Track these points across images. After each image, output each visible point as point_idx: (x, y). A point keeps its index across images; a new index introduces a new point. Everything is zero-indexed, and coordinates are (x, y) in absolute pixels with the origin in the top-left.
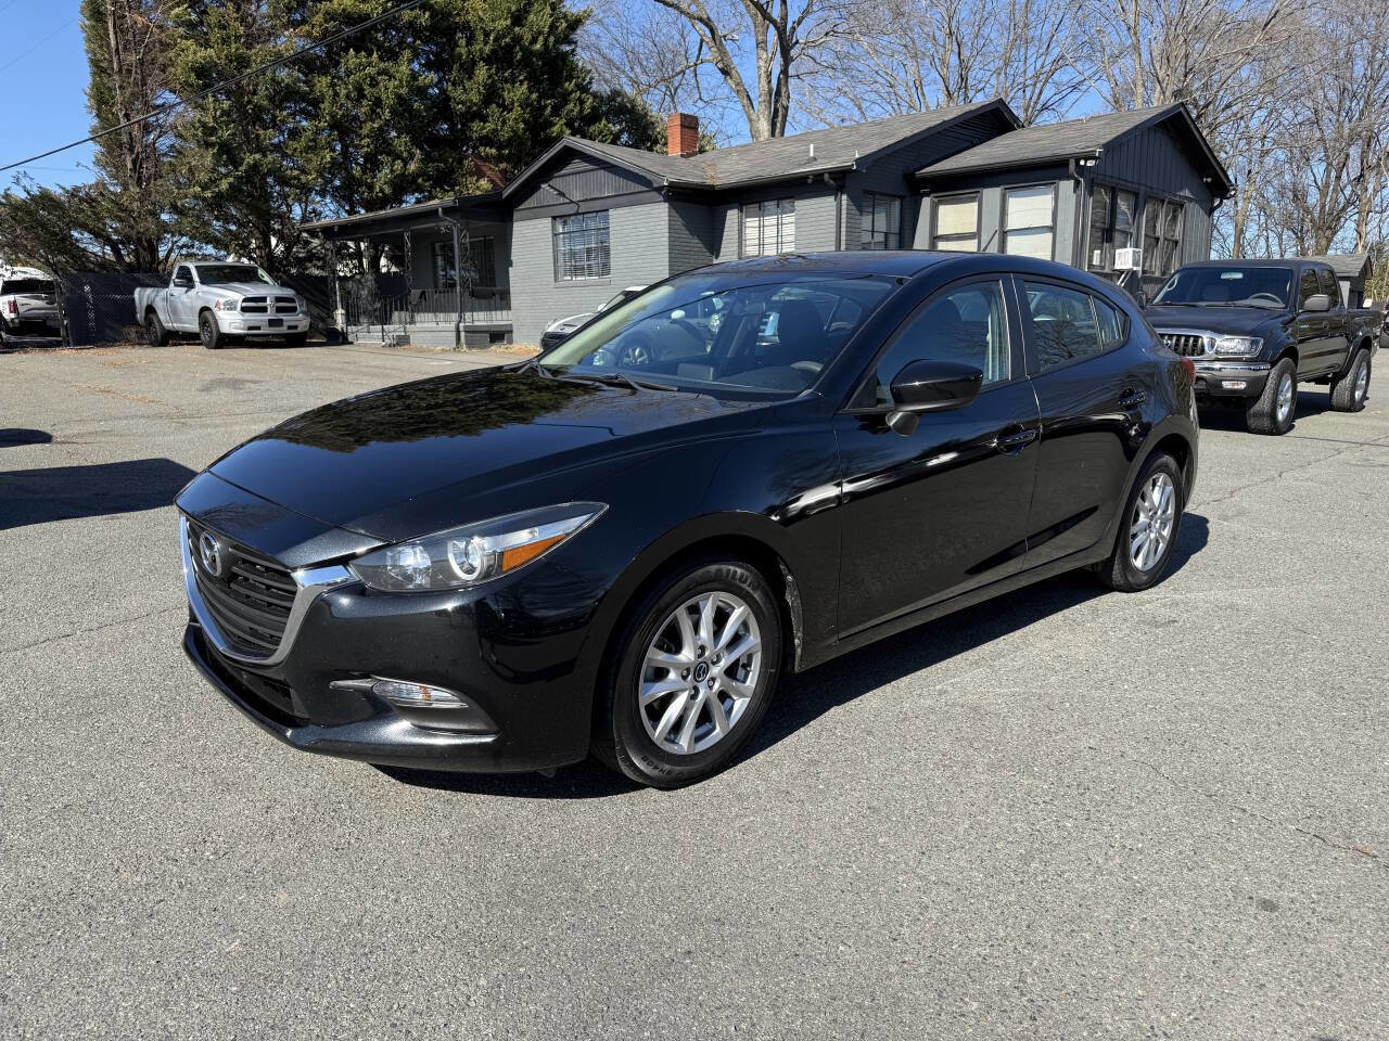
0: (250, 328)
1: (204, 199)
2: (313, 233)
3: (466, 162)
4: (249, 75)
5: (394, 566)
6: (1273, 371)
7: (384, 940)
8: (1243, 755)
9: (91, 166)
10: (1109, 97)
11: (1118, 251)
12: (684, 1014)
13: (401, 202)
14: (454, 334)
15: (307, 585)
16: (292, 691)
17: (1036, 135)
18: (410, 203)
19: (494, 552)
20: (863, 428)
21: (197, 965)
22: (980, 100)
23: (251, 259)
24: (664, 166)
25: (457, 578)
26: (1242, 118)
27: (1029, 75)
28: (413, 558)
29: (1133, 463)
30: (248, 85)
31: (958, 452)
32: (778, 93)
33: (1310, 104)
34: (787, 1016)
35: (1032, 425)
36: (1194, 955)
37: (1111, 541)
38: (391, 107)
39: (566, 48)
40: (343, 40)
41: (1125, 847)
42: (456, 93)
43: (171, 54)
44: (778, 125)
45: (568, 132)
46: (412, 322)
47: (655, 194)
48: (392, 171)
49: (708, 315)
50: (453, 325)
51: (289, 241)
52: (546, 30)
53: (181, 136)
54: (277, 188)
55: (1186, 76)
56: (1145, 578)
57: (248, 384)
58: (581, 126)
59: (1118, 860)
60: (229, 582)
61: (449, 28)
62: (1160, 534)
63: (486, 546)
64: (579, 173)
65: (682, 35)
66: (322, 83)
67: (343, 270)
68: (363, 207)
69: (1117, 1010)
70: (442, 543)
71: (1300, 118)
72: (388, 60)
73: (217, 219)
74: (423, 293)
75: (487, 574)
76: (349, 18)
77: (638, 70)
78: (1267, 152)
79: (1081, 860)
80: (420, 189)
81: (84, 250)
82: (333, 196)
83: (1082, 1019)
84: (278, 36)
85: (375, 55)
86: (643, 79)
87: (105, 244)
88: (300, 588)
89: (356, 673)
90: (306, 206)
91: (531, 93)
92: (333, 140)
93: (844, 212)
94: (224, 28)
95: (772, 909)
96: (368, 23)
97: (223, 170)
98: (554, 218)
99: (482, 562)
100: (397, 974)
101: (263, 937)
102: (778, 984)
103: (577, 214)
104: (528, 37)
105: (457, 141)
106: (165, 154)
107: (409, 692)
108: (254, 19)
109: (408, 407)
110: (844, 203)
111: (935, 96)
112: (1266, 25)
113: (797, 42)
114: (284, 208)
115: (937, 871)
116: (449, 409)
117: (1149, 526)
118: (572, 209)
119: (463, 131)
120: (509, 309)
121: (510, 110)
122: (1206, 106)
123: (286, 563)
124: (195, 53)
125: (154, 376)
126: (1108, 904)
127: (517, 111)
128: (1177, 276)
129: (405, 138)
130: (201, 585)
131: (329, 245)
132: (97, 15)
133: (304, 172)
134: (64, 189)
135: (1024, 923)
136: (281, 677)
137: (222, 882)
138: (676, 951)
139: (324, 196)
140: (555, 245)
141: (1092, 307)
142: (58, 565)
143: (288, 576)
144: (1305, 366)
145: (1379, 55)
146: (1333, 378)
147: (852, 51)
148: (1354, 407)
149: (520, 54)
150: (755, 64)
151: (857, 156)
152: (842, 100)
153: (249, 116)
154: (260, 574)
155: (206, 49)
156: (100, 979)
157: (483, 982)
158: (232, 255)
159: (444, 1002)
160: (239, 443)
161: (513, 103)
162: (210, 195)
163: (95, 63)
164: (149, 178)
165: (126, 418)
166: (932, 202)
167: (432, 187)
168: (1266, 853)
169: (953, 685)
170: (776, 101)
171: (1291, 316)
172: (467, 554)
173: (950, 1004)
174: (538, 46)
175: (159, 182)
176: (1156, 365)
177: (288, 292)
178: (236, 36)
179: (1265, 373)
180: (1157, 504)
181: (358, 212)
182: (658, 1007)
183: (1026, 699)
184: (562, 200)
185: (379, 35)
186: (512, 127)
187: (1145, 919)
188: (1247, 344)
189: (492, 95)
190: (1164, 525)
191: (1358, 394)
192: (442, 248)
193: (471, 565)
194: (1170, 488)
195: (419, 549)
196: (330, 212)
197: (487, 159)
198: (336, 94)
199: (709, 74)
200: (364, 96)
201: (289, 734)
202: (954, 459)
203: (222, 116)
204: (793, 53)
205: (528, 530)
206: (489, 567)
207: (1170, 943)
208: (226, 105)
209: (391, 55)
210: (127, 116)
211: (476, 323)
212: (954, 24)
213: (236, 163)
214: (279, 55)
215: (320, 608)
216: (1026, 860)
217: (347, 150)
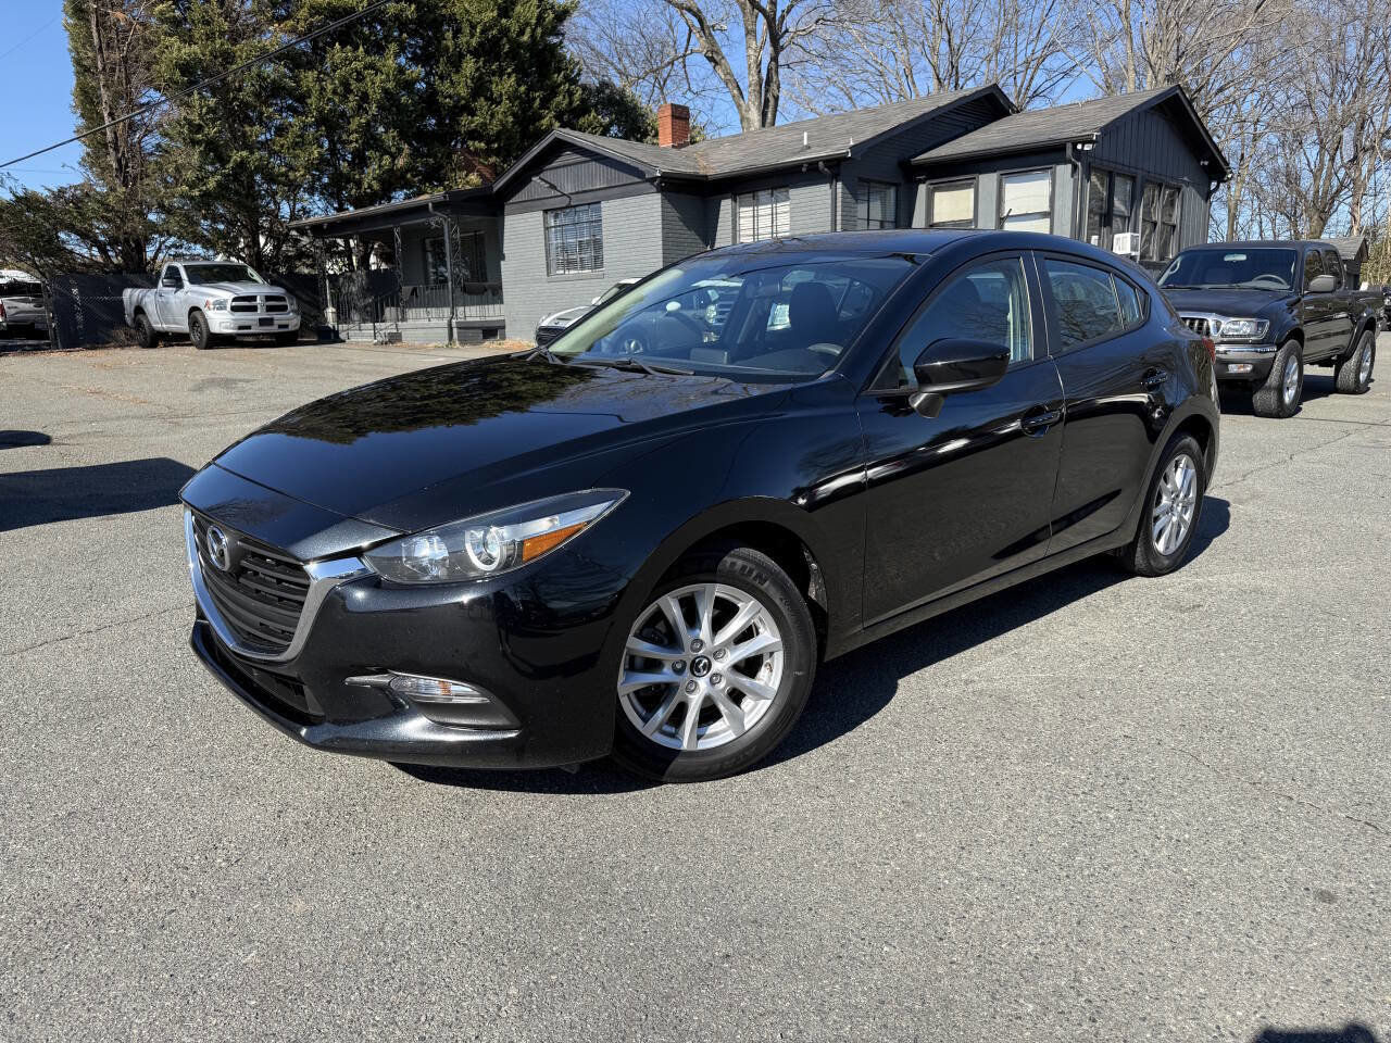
0: (240, 328)
1: (192, 198)
2: (302, 231)
3: (455, 157)
4: (235, 72)
5: (408, 558)
6: (1279, 353)
7: (408, 948)
8: (1284, 741)
9: (77, 166)
10: (1101, 83)
11: (1116, 236)
12: (727, 1021)
13: (390, 199)
14: (446, 330)
15: (320, 578)
16: (306, 689)
17: (1030, 120)
18: (399, 198)
19: (513, 542)
20: (886, 410)
21: (213, 978)
22: (970, 87)
23: (239, 257)
24: (656, 157)
25: (474, 569)
26: (1234, 102)
27: (1020, 61)
28: (428, 550)
29: (1156, 444)
30: (234, 82)
31: (969, 438)
32: (768, 83)
33: (1302, 86)
34: (835, 1021)
35: (1055, 405)
36: (1254, 950)
37: (1134, 526)
38: (378, 102)
39: (555, 40)
40: (329, 34)
41: (1171, 838)
42: (444, 87)
43: (155, 51)
44: (769, 115)
45: (557, 124)
46: (404, 319)
47: (648, 185)
48: (380, 166)
49: (704, 307)
50: (445, 321)
51: (278, 238)
52: (534, 21)
53: (166, 135)
54: (265, 186)
55: (1178, 60)
56: (1166, 562)
57: (240, 385)
58: (571, 118)
59: (1165, 852)
60: (238, 576)
61: (435, 20)
62: (1181, 517)
63: (505, 535)
64: (570, 165)
65: (670, 26)
66: (309, 77)
67: (332, 268)
68: (351, 205)
69: (1179, 1010)
70: (460, 532)
71: (1293, 101)
72: (374, 54)
73: (205, 218)
74: (415, 289)
75: (506, 564)
76: (334, 13)
77: (626, 61)
78: (1261, 135)
79: (1126, 851)
80: (407, 185)
81: (71, 252)
82: (322, 193)
83: (1144, 1019)
84: (262, 32)
85: (361, 49)
86: (632, 70)
87: (92, 246)
88: (313, 583)
89: (373, 669)
90: (295, 205)
91: (520, 86)
92: (321, 135)
93: (839, 200)
94: (208, 23)
95: (810, 909)
96: (353, 17)
97: (210, 168)
98: (546, 211)
99: (502, 551)
100: (423, 984)
101: (281, 948)
102: (822, 988)
103: (569, 207)
104: (515, 28)
105: (445, 135)
106: (151, 154)
107: (428, 687)
108: (239, 14)
109: (403, 398)
110: (839, 191)
111: (925, 84)
112: (1258, 7)
113: (787, 31)
114: (272, 206)
115: (978, 867)
116: (442, 399)
117: (1172, 508)
118: (563, 202)
119: (451, 126)
120: (502, 302)
121: (499, 103)
122: (1199, 90)
123: (299, 555)
124: (179, 50)
125: (144, 376)
126: (1160, 898)
127: (506, 103)
128: (1179, 259)
129: (393, 133)
130: (209, 581)
131: (319, 243)
132: (79, 12)
133: (291, 168)
134: (49, 190)
135: (1074, 920)
136: (294, 674)
137: (235, 890)
138: (713, 955)
139: (312, 194)
140: (547, 238)
141: (1113, 285)
142: (54, 567)
143: (299, 569)
144: (1310, 348)
145: (1372, 37)
146: (1338, 360)
147: (841, 40)
148: (1359, 389)
149: (507, 46)
150: (744, 54)
151: (852, 143)
152: (832, 89)
153: (235, 114)
154: (269, 567)
155: (190, 45)
156: (112, 994)
157: (513, 991)
158: (221, 255)
159: (474, 1012)
160: (232, 442)
161: (501, 95)
162: (197, 194)
163: (78, 62)
164: (135, 178)
165: (118, 418)
166: (928, 189)
167: (420, 181)
168: (1318, 841)
169: (978, 674)
170: (767, 91)
171: (1296, 297)
172: (485, 544)
173: (1003, 1006)
174: (525, 38)
175: (146, 181)
176: (1176, 344)
177: (278, 291)
178: (220, 31)
179: (1273, 355)
180: (1179, 486)
181: (347, 209)
182: (699, 1015)
183: (1056, 688)
184: (553, 193)
185: (365, 29)
186: (501, 121)
187: (1200, 913)
188: (1253, 326)
189: (480, 88)
190: (1185, 509)
191: (1363, 376)
192: (432, 244)
193: (489, 555)
194: (1192, 471)
195: (436, 539)
196: (319, 209)
197: (477, 153)
198: (323, 89)
199: (698, 65)
200: (351, 91)
201: (304, 732)
202: (966, 446)
203: (207, 113)
204: (782, 42)
205: (548, 518)
206: (508, 557)
207: (1228, 938)
208: (212, 102)
209: (378, 48)
210: (111, 114)
211: (468, 319)
212: (943, 11)
213: (223, 161)
214: (264, 50)
215: (334, 603)
216: (1070, 852)
217: (335, 145)
